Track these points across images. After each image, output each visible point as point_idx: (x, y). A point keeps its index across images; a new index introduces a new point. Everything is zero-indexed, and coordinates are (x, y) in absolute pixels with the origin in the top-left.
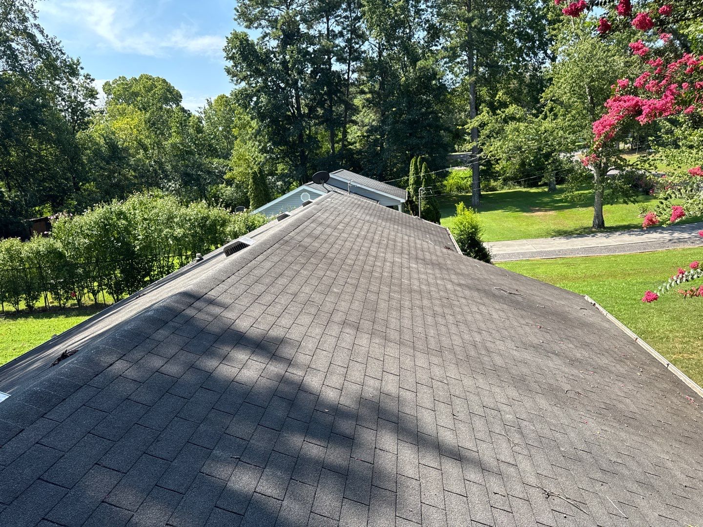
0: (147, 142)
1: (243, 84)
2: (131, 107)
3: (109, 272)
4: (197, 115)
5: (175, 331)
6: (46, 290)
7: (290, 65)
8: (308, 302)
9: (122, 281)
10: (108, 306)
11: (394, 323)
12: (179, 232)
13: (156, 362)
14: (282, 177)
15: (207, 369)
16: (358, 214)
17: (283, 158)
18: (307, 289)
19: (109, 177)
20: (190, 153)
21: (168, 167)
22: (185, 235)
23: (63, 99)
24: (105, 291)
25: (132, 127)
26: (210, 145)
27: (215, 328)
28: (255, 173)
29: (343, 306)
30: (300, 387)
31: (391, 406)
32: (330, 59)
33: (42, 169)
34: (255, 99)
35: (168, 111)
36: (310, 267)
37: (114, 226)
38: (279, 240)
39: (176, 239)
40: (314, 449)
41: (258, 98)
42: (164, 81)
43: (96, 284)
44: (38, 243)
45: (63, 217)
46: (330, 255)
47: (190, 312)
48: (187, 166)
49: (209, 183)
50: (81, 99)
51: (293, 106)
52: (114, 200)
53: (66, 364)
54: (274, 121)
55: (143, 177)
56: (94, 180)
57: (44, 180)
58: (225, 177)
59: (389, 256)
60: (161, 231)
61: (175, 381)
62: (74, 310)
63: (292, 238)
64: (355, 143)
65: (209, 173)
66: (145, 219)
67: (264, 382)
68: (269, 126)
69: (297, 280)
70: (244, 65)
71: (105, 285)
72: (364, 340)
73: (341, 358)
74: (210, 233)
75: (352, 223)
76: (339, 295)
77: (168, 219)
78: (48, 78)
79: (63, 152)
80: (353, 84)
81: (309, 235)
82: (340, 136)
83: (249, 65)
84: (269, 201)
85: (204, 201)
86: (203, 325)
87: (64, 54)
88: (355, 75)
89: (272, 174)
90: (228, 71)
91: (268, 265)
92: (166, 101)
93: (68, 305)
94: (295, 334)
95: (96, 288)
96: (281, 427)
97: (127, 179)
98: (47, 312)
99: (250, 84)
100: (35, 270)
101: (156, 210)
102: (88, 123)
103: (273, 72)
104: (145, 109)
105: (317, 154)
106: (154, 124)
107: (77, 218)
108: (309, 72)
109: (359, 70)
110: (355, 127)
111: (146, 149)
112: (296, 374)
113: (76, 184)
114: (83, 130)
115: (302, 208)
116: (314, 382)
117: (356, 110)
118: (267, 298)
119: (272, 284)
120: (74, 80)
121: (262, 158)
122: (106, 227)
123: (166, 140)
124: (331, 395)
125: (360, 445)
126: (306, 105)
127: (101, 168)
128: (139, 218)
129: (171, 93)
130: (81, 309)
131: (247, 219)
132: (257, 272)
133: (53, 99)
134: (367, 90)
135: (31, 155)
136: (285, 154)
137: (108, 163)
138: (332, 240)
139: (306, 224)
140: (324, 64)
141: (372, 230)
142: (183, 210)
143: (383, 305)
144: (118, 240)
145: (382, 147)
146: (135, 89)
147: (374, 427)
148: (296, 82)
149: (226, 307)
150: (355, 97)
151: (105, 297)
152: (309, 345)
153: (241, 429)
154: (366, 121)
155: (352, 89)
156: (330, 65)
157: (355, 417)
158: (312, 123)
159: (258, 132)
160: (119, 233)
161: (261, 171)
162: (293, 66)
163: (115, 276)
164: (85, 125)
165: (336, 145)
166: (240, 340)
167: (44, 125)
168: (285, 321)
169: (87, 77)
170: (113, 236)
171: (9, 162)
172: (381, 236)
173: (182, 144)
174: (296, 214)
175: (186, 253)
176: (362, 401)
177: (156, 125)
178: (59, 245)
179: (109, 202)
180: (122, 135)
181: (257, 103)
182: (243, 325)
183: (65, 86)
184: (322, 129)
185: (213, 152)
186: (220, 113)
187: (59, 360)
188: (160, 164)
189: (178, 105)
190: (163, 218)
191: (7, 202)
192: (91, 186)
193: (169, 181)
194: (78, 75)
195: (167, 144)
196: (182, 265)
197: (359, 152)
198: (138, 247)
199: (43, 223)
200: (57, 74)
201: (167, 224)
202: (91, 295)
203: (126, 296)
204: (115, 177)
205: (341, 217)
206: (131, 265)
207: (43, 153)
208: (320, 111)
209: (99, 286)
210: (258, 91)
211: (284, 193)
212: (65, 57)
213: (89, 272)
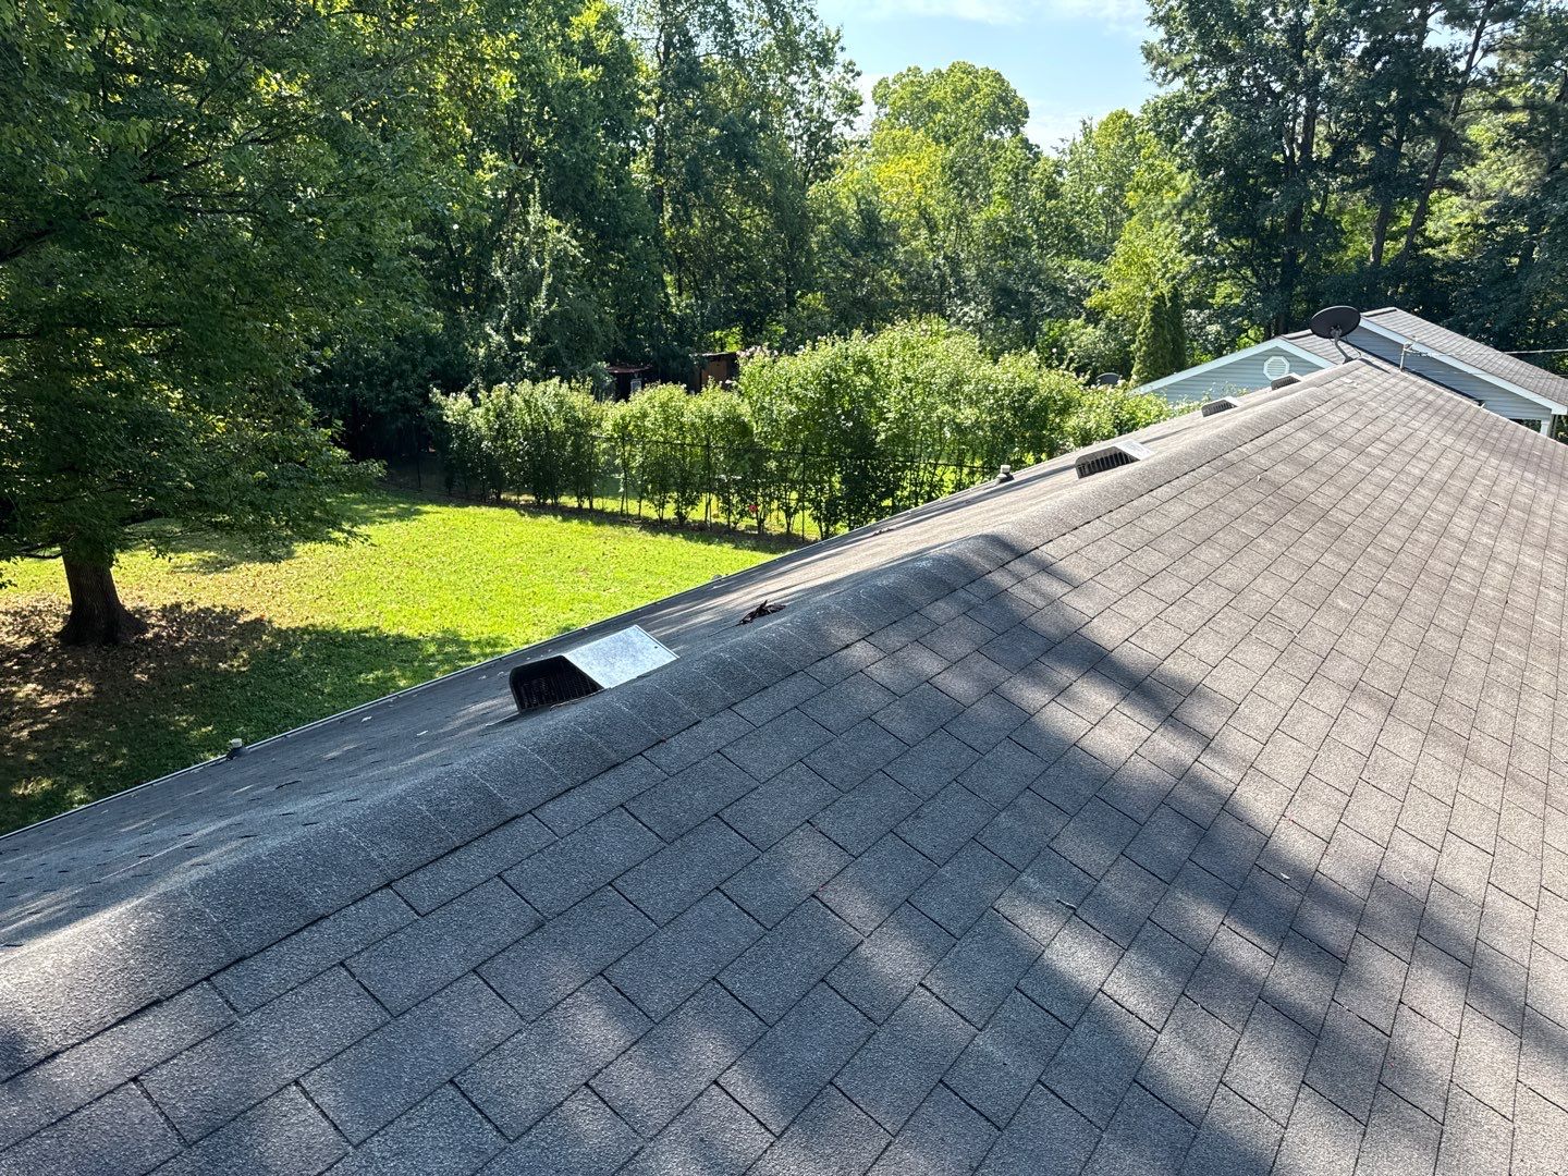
0: (939, 213)
1: (1179, 84)
2: (921, 133)
3: (821, 477)
4: (1054, 156)
5: (969, 610)
6: (710, 491)
7: (1310, 35)
8: (1267, 616)
9: (840, 498)
10: (809, 543)
11: (1495, 719)
12: (967, 415)
13: (928, 664)
14: (1223, 314)
15: (1024, 704)
16: (1422, 426)
17: (1237, 268)
18: (1269, 587)
19: (852, 285)
20: (1023, 243)
21: (970, 272)
22: (977, 425)
23: (797, 115)
24: (807, 512)
25: (914, 178)
26: (1069, 228)
27: (1046, 624)
28: (1160, 299)
29: (1358, 646)
30: (1226, 805)
31: (1462, 921)
32: (1425, 16)
33: (739, 258)
34: (1199, 121)
35: (994, 146)
36: (1283, 536)
37: (847, 385)
38: (1214, 457)
39: (959, 429)
40: (1244, 950)
41: (1209, 117)
42: (998, 77)
43: (794, 495)
44: (713, 401)
45: (761, 354)
46: (1336, 514)
47: (1000, 579)
48: (1009, 272)
49: (1049, 315)
50: (828, 114)
51: (1292, 140)
52: (857, 332)
53: (771, 624)
54: (1236, 176)
55: (915, 289)
56: (826, 287)
57: (737, 280)
58: (1088, 303)
59: (1505, 547)
60: (933, 408)
61: (959, 710)
62: (750, 537)
63: (1245, 459)
64: (1446, 241)
65: (1054, 291)
66: (908, 380)
67: (1141, 767)
68: (1218, 187)
69: (1245, 560)
70: (1192, 37)
71: (810, 501)
72: (1403, 741)
73: (1337, 768)
74: (1031, 426)
75: (1410, 447)
76: (1350, 618)
77: (952, 385)
78: (778, 70)
79: (780, 225)
80: (1480, 84)
81: (1289, 458)
82: (1407, 220)
83: (1203, 37)
84: (1181, 367)
85: (1033, 353)
86: (1023, 612)
87: (814, 18)
88: (1492, 61)
89: (1199, 303)
90: (1148, 53)
91: (1179, 510)
92: (994, 121)
93: (742, 526)
94: (1226, 683)
95: (793, 504)
96: (1171, 877)
97: (885, 291)
98: (705, 532)
99: (1193, 85)
100: (699, 450)
101: (931, 364)
102: (834, 166)
103: (1260, 52)
104: (947, 139)
105: (1328, 264)
106: (960, 173)
107: (784, 361)
108: (1357, 52)
109: (1508, 47)
110: (1456, 200)
111: (933, 229)
112: (1219, 773)
113: (790, 292)
114: (823, 180)
115: (1268, 392)
116: (1260, 803)
117: (1472, 155)
118: (1170, 586)
119: (1183, 557)
120: (823, 72)
121: (1184, 264)
122: (832, 387)
123: (978, 209)
124: (1298, 845)
125: (1359, 982)
126: (1328, 139)
127: (842, 264)
128: (896, 376)
129: (1007, 104)
130: (761, 540)
131: (1120, 405)
132: (1153, 523)
133: (779, 113)
134: (1516, 101)
135: (722, 229)
136: (1244, 258)
137: (855, 254)
138: (1348, 478)
139: (1284, 429)
140: (1406, 30)
141: (1464, 472)
142: (987, 368)
143: (1469, 668)
144: (848, 415)
145: (1526, 257)
146: (934, 95)
147: (1405, 954)
148: (1319, 75)
149: (1074, 585)
150: (1475, 121)
151: (806, 525)
152: (1260, 716)
153: (1084, 850)
154: (1494, 184)
155: (1472, 99)
156: (1423, 32)
157: (1359, 916)
158: (1334, 185)
159: (1189, 202)
160: (852, 401)
161: (1176, 295)
162: (1318, 39)
163: (831, 487)
164: (825, 171)
165: (1388, 245)
166: (1098, 663)
167: (756, 166)
168: (1206, 647)
169: (849, 67)
170: (842, 406)
171: (687, 237)
172: (1490, 492)
173: (1009, 221)
174: (1252, 405)
175: (973, 461)
176: (1377, 882)
177: (964, 178)
178: (745, 410)
179: (845, 335)
180: (889, 195)
181: (1200, 132)
182: (1108, 632)
183: (806, 88)
184: (1357, 202)
185: (1072, 243)
186: (1105, 154)
187: (753, 615)
188: (954, 262)
189: (1017, 132)
190: (941, 381)
191: (673, 316)
192: (815, 299)
193: (967, 302)
194: (832, 62)
195: (978, 220)
196: (959, 486)
197: (1453, 267)
198: (883, 436)
199: (723, 363)
200: (795, 60)
201: (947, 393)
202: (782, 515)
203: (842, 529)
204: (863, 285)
205: (1382, 426)
206: (863, 469)
207: (745, 224)
208: (1365, 154)
209: (799, 500)
210: (1212, 101)
211: (1219, 353)
212: (816, 25)
213: (787, 469)
